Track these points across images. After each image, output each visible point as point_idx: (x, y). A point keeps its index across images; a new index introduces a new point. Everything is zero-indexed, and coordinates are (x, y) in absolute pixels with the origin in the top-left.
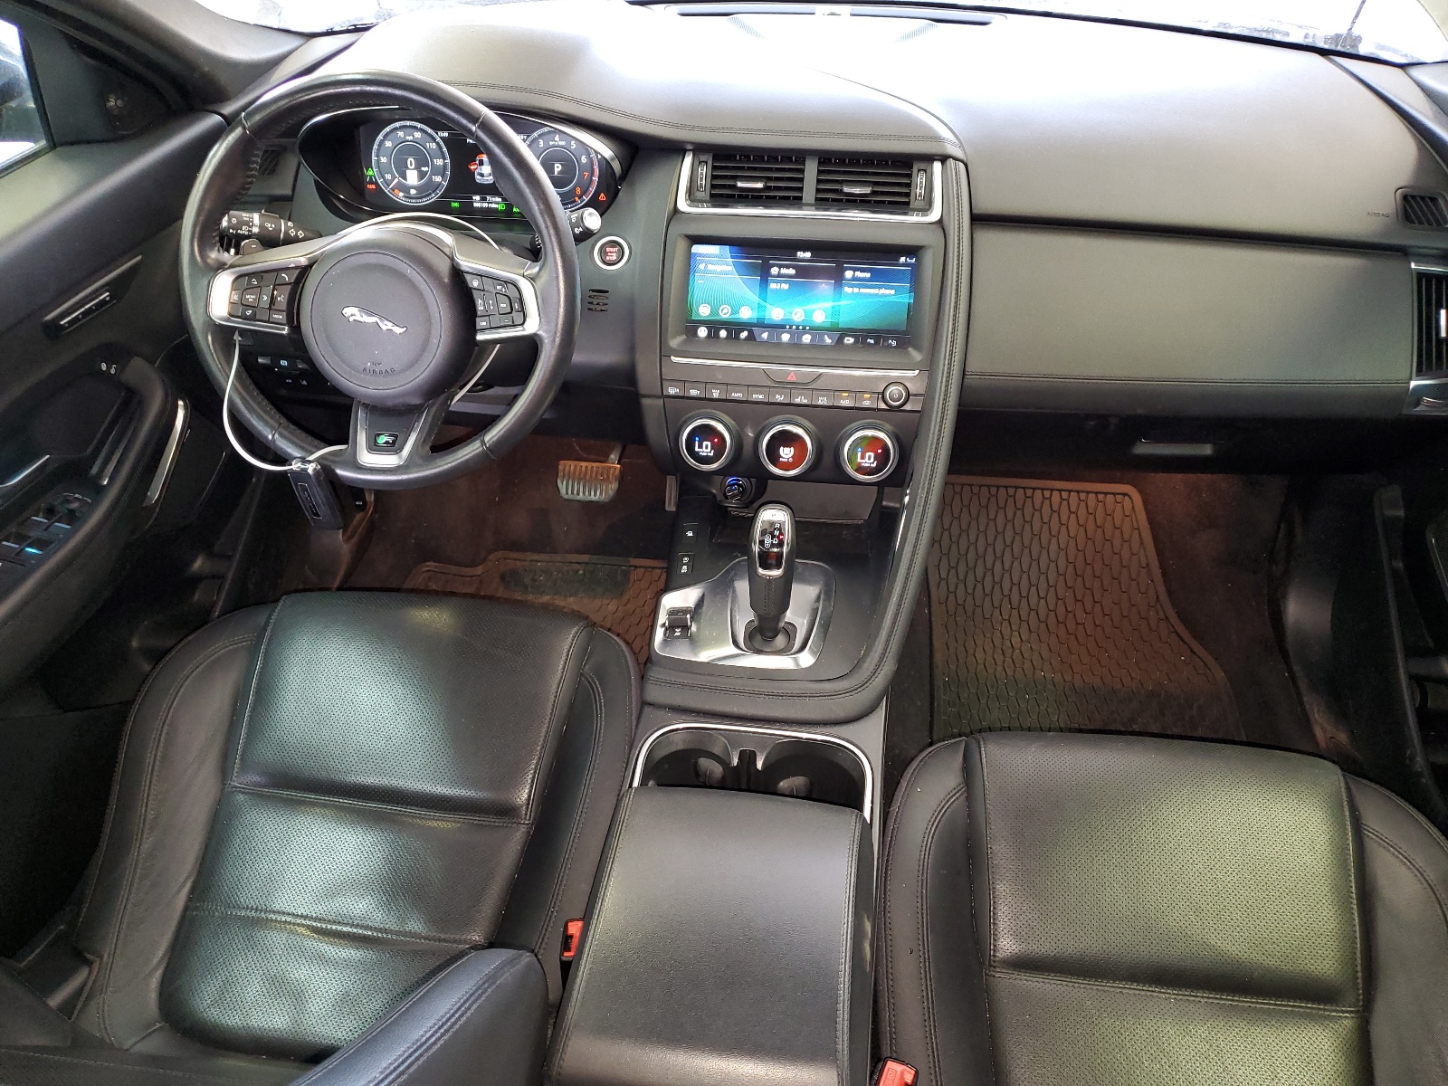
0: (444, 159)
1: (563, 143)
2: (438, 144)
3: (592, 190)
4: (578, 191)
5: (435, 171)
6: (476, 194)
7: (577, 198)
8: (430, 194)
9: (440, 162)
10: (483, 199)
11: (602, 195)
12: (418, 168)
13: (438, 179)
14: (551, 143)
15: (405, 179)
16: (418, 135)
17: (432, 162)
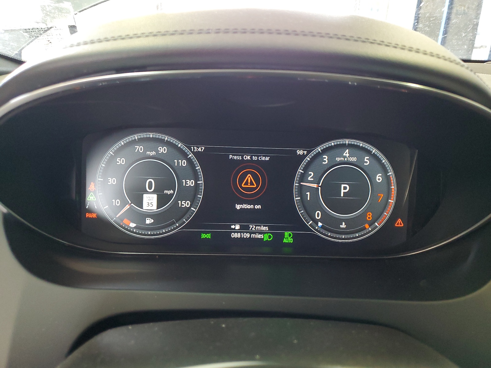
0: (196, 179)
1: (353, 159)
2: (190, 161)
3: (387, 215)
4: (369, 216)
5: (184, 193)
6: (235, 222)
7: (367, 226)
8: (173, 223)
9: (191, 183)
10: (244, 228)
11: (399, 221)
12: (158, 191)
13: (186, 204)
14: (338, 159)
15: (141, 205)
16: (163, 150)
17: (180, 183)
